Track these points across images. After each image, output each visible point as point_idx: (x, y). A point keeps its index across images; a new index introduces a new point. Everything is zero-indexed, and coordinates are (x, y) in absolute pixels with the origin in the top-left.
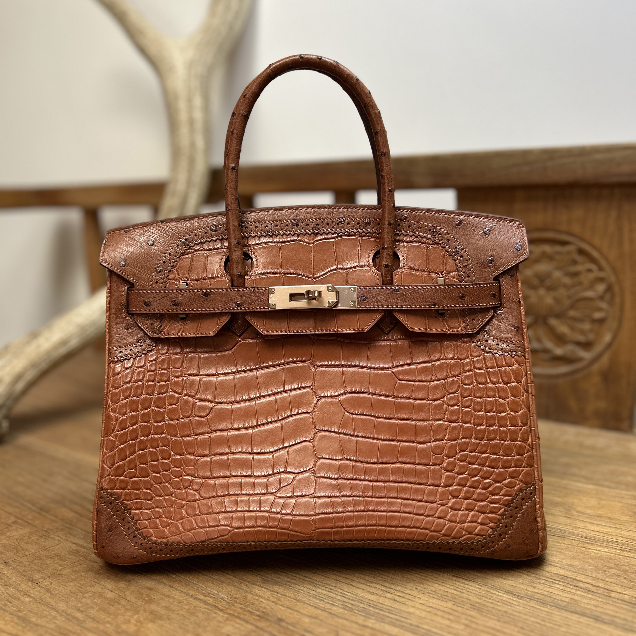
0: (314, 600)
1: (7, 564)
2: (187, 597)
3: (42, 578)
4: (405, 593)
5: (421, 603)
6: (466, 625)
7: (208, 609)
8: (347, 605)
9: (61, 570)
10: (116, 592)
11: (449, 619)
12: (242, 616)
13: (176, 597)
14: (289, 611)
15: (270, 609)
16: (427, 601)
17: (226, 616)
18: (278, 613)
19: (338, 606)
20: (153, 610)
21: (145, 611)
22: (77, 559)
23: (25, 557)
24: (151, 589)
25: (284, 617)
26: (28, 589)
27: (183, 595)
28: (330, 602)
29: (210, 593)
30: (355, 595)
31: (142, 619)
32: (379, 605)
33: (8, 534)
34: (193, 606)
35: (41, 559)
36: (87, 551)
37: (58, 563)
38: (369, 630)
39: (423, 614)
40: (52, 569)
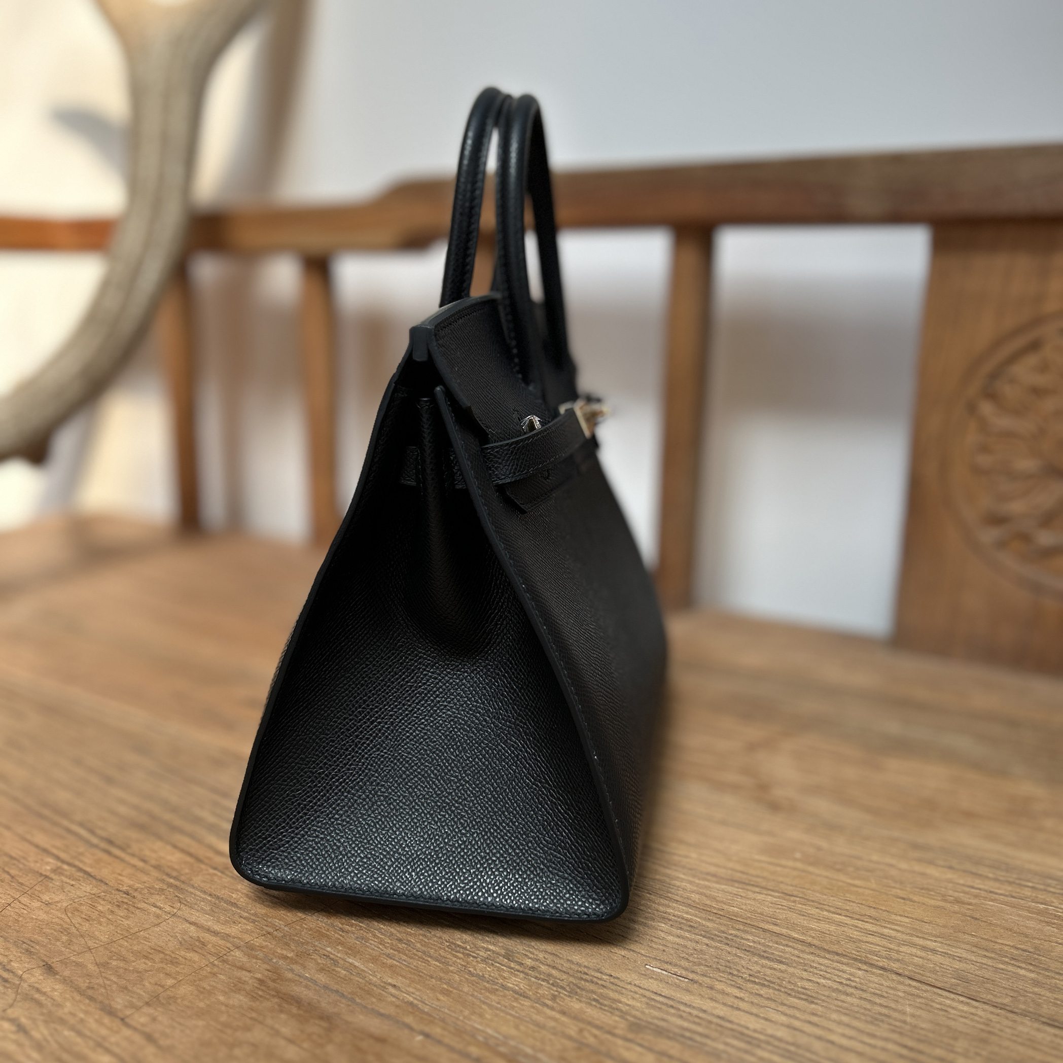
1: (49, 969)
3: (132, 1006)
9: (172, 987)
10: (306, 1045)
22: (203, 963)
23: (88, 955)
24: (381, 1040)
26: (104, 1032)
33: (46, 898)
35: (124, 960)
36: (221, 942)
37: (163, 968)
40: (150, 983)
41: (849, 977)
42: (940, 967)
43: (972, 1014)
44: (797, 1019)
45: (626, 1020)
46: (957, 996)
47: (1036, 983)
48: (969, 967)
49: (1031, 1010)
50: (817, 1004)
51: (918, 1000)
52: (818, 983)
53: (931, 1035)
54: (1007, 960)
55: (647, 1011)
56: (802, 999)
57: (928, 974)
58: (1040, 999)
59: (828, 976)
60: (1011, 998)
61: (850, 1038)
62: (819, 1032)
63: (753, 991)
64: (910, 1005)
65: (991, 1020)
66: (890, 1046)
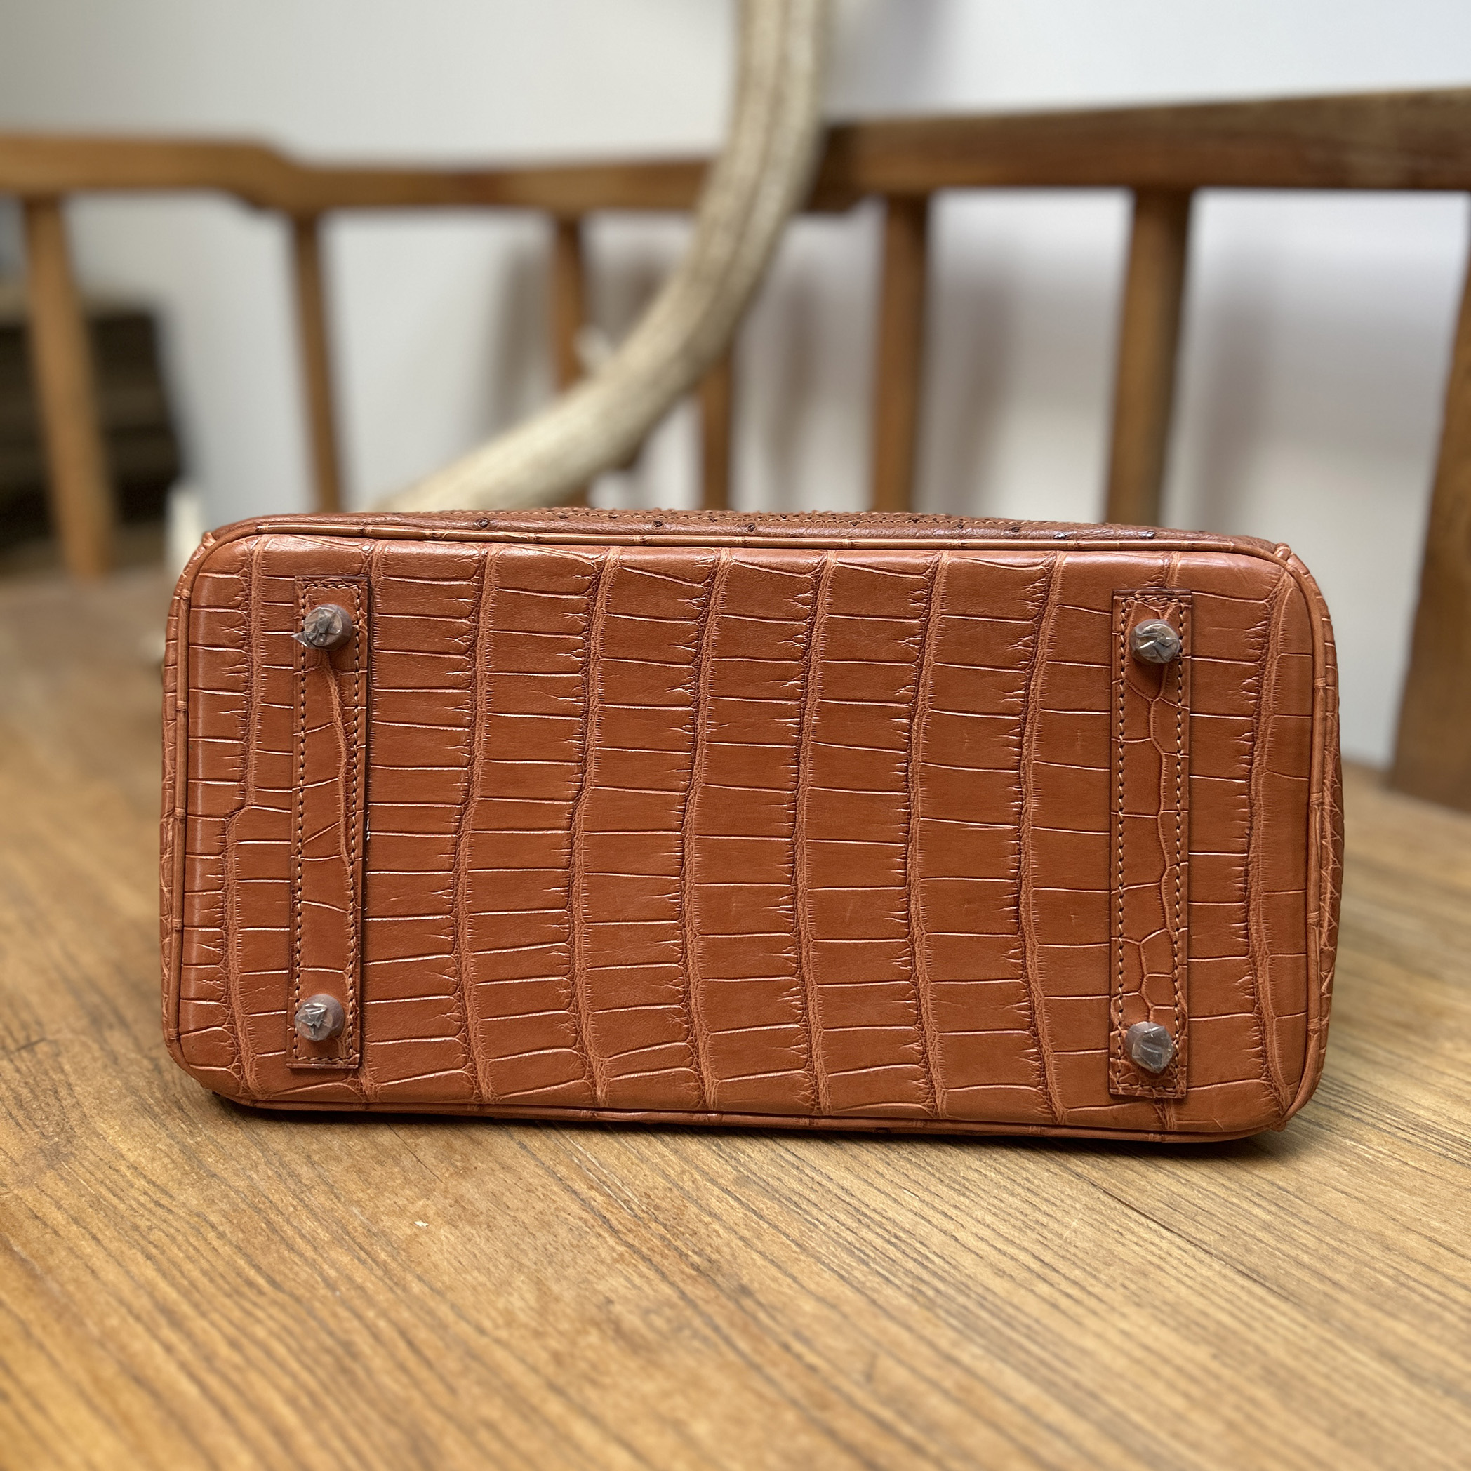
0: (845, 1256)
2: (549, 1180)
4: (1090, 1293)
5: (1124, 1333)
6: (1231, 1426)
7: (586, 1222)
8: (924, 1288)
11: (1187, 1396)
12: (657, 1259)
13: (525, 1174)
14: (773, 1271)
15: (729, 1257)
16: (1141, 1327)
17: (621, 1248)
18: (744, 1272)
19: (898, 1288)
20: (462, 1196)
21: (446, 1192)
25: (756, 1285)
27: (540, 1172)
28: (881, 1271)
29: (604, 1182)
30: (954, 1267)
31: (431, 1213)
32: (1011, 1311)
34: (553, 1206)
38: (957, 1373)
39: (1120, 1363)
41: (1028, 1175)
42: (1154, 1187)
43: (1152, 1244)
44: (933, 1207)
45: (740, 1171)
46: (1148, 1221)
47: (1267, 1227)
48: (1190, 1193)
49: (1234, 1254)
50: (968, 1197)
51: (1094, 1217)
52: (986, 1176)
53: (1081, 1255)
54: (1249, 1195)
55: (766, 1167)
56: (954, 1189)
57: (1132, 1192)
58: (1256, 1244)
59: (1003, 1169)
60: (1217, 1237)
61: (982, 1239)
62: (949, 1226)
63: (902, 1170)
64: (1079, 1219)
65: (1170, 1255)
66: (1022, 1256)
